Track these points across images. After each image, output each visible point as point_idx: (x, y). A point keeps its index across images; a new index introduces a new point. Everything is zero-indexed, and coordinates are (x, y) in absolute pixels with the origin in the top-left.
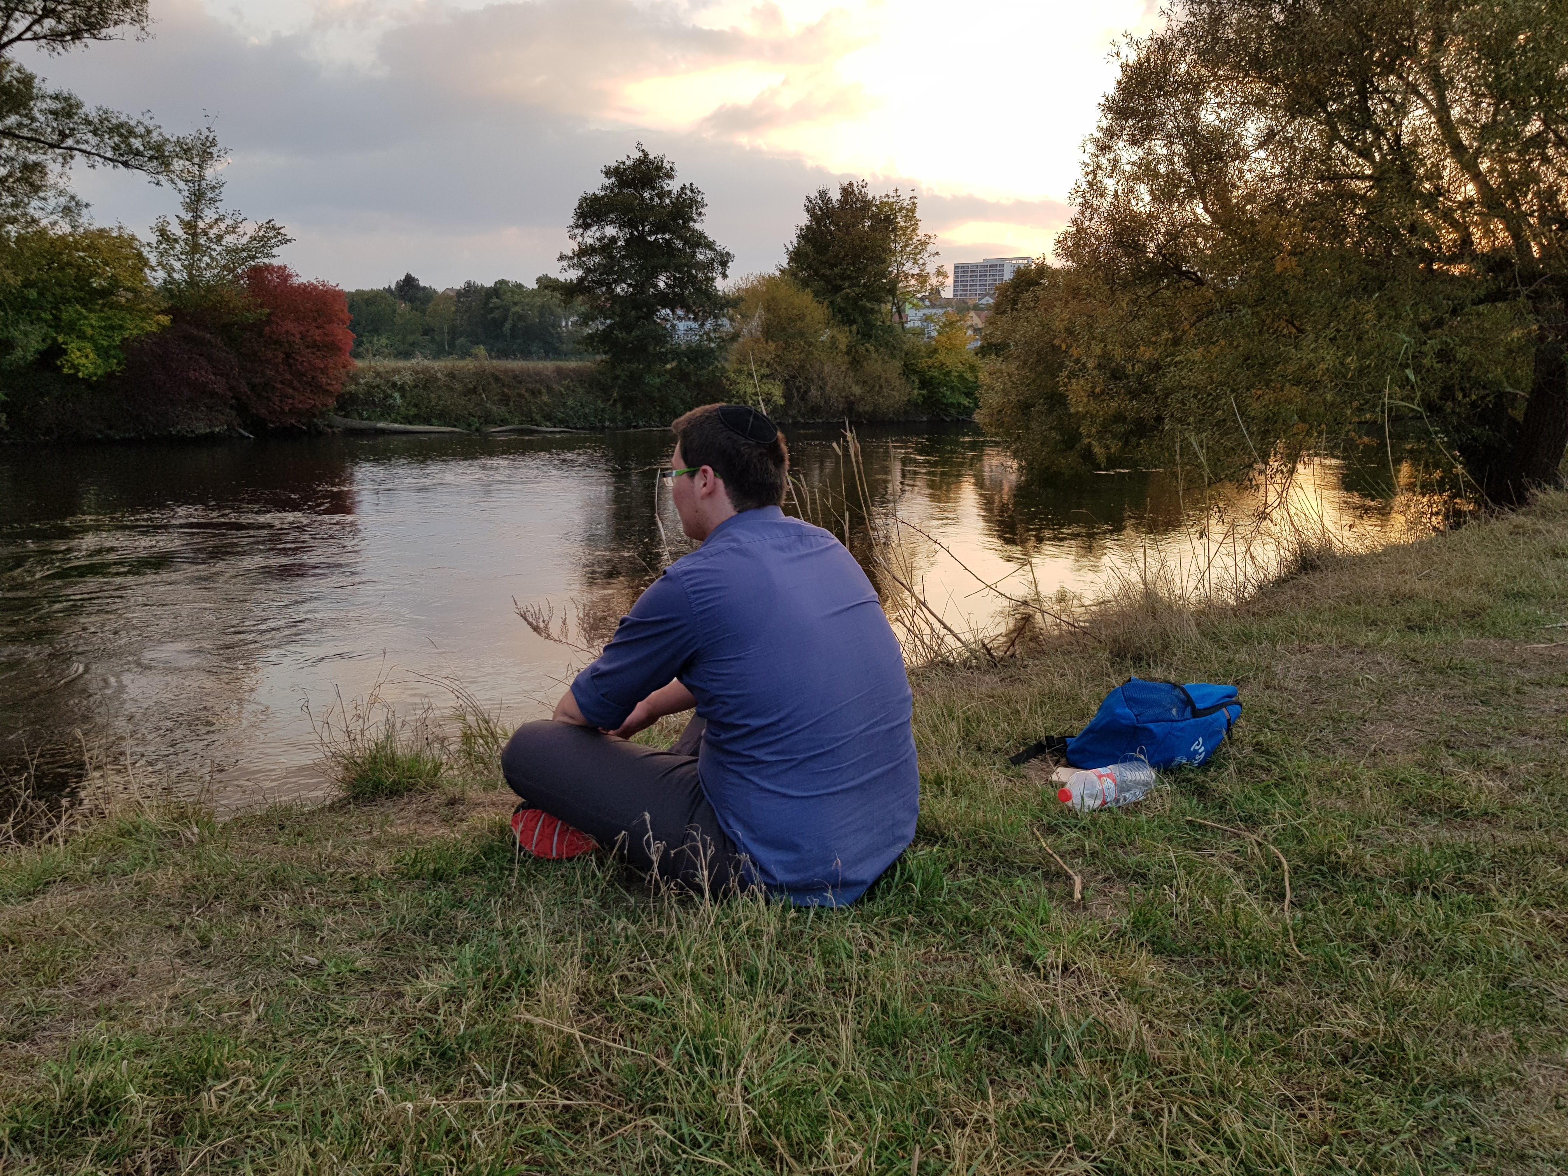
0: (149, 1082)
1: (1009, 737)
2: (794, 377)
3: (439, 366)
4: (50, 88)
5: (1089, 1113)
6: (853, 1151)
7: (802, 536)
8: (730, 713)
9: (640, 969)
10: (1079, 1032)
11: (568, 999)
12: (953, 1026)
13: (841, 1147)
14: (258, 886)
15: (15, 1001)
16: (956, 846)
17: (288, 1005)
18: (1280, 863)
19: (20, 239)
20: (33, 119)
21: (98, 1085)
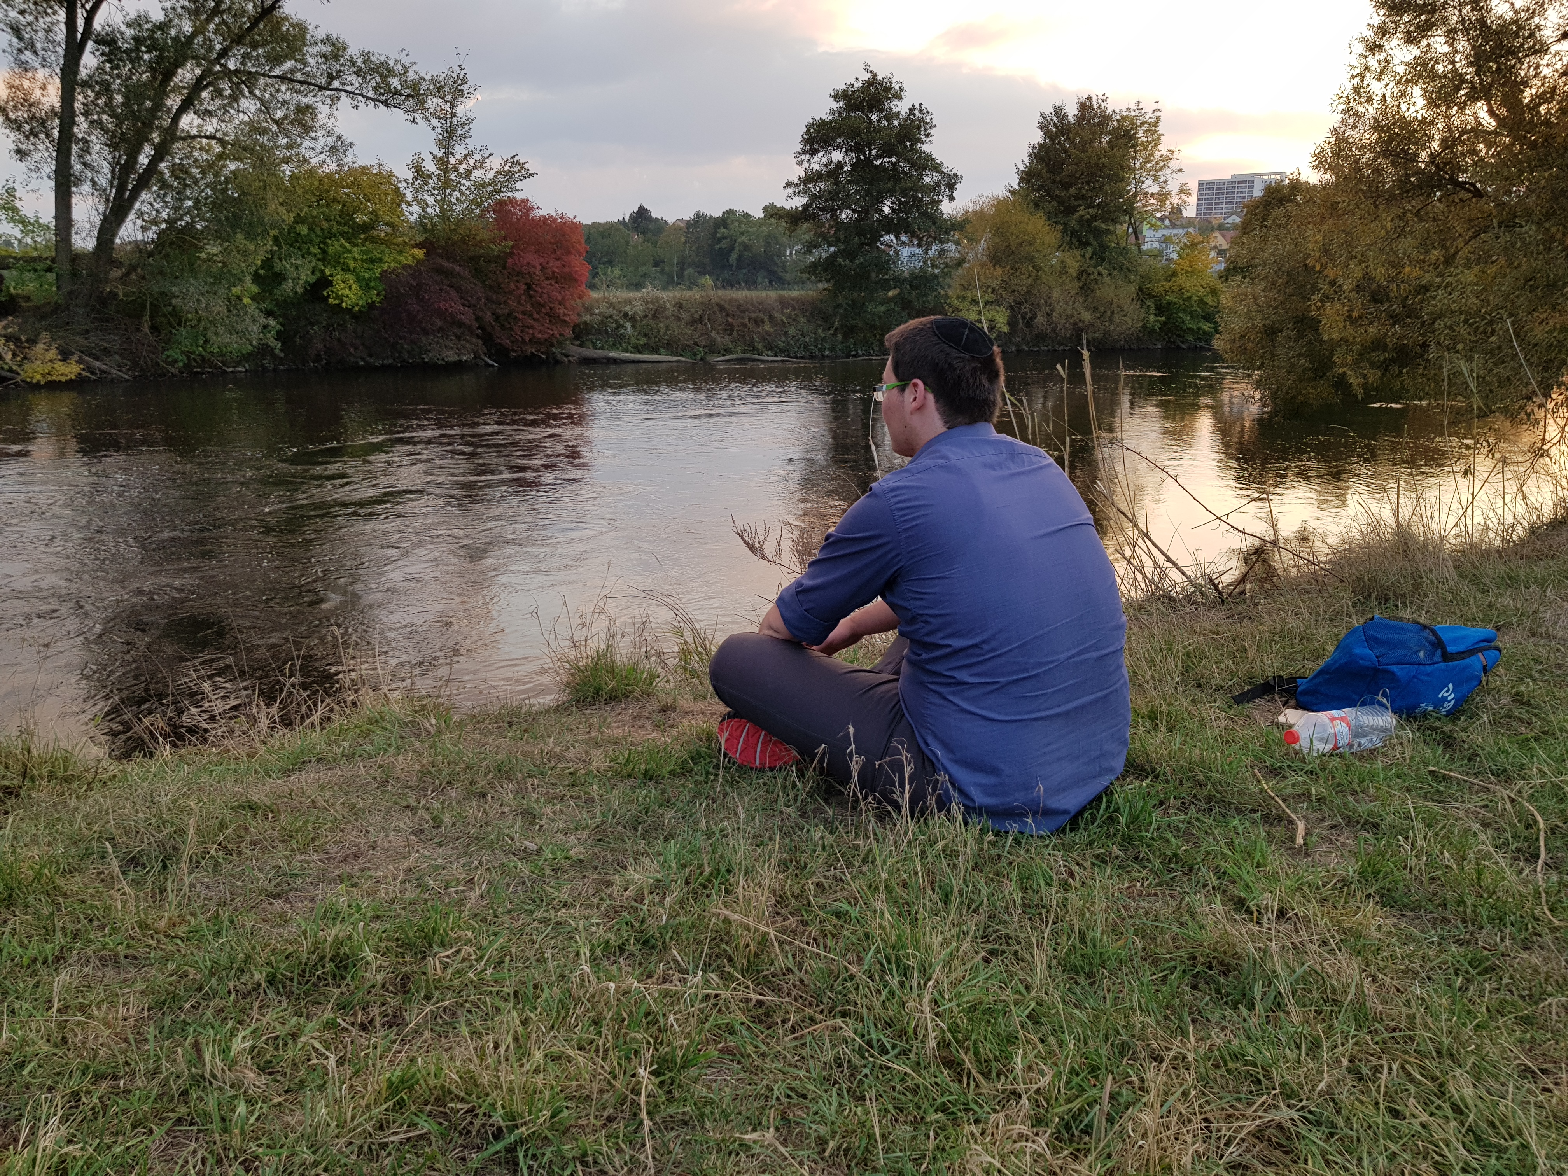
0: (383, 945)
1: (1233, 675)
2: (1020, 303)
3: (668, 296)
4: (321, 34)
5: (1299, 1062)
6: (1042, 1073)
7: (1013, 454)
8: (931, 633)
9: (835, 878)
10: (1292, 979)
11: (765, 899)
12: (1155, 962)
13: (1030, 1068)
14: (486, 775)
15: (273, 863)
16: (1167, 782)
17: (508, 885)
18: (1536, 822)
19: (294, 177)
20: (306, 64)
21: (339, 943)
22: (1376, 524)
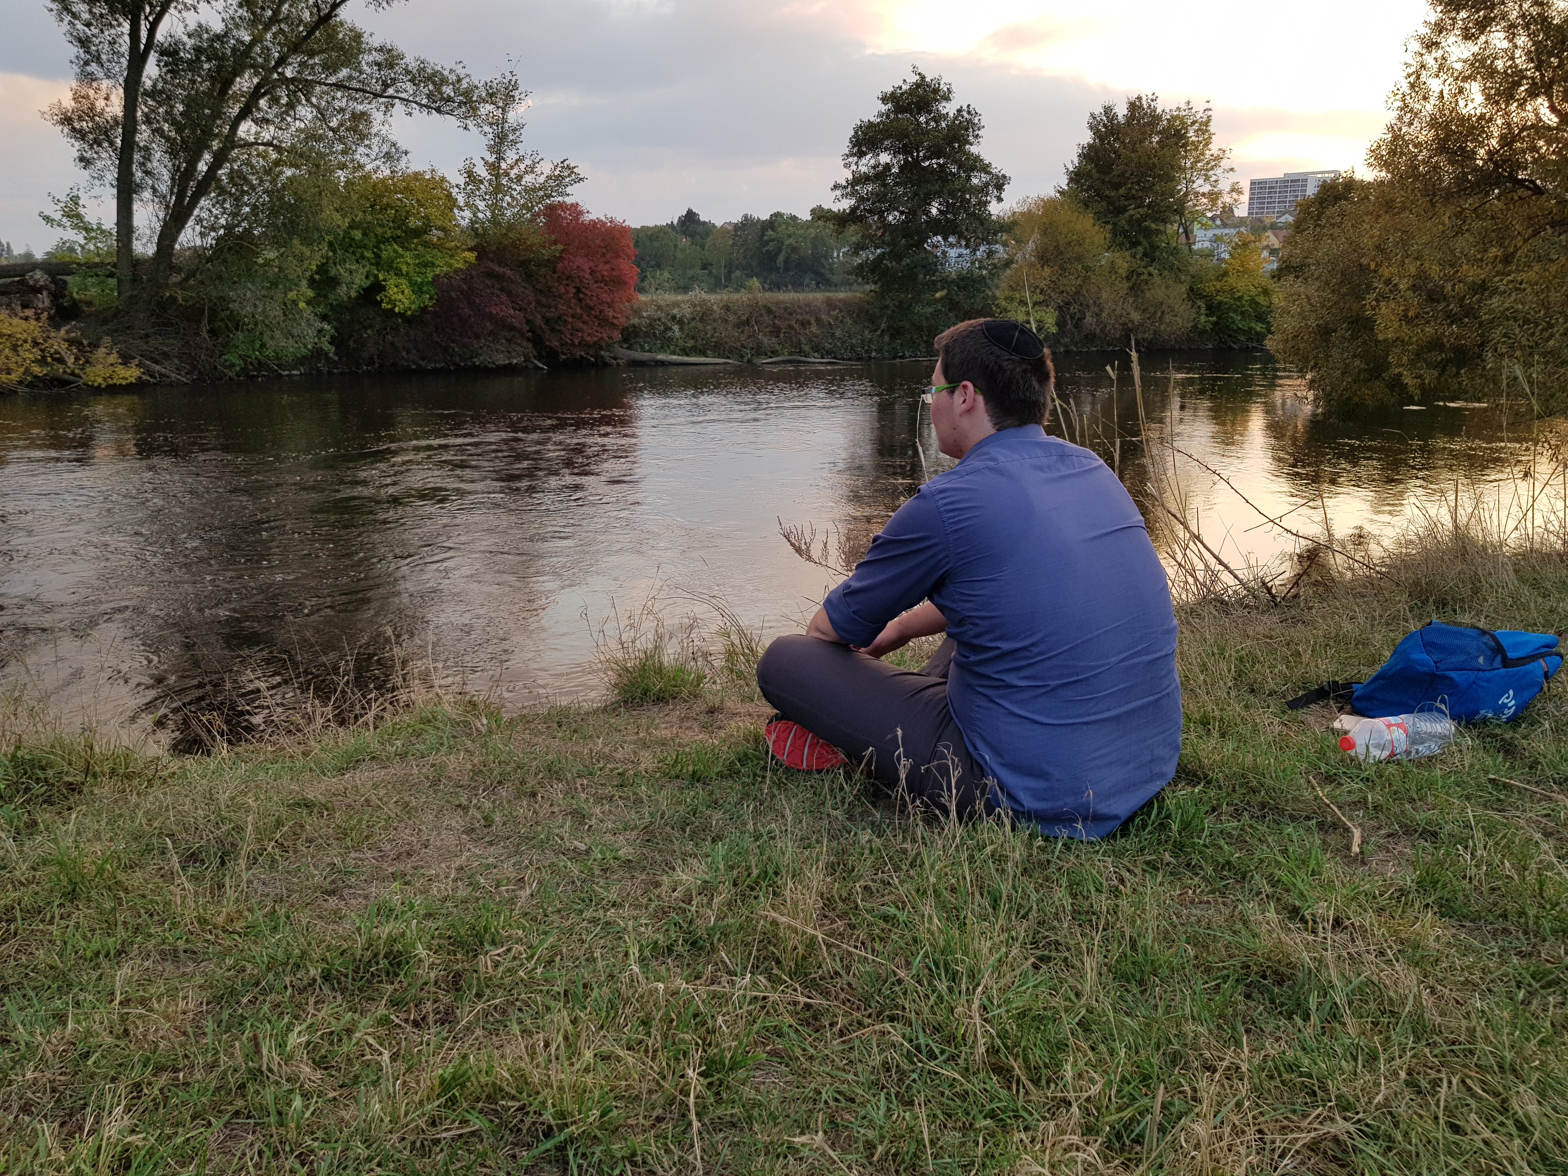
0: (435, 942)
1: (1287, 680)
2: (1069, 304)
3: (715, 299)
4: (376, 42)
5: (1355, 1074)
6: (1092, 1081)
7: (1063, 456)
8: (979, 635)
9: (883, 882)
10: (1348, 990)
11: (812, 903)
12: (1208, 970)
13: (1080, 1076)
14: (536, 774)
15: (328, 860)
16: (1220, 788)
17: (558, 885)
19: (349, 183)
20: (361, 72)
21: (392, 940)
22: (1433, 527)
